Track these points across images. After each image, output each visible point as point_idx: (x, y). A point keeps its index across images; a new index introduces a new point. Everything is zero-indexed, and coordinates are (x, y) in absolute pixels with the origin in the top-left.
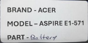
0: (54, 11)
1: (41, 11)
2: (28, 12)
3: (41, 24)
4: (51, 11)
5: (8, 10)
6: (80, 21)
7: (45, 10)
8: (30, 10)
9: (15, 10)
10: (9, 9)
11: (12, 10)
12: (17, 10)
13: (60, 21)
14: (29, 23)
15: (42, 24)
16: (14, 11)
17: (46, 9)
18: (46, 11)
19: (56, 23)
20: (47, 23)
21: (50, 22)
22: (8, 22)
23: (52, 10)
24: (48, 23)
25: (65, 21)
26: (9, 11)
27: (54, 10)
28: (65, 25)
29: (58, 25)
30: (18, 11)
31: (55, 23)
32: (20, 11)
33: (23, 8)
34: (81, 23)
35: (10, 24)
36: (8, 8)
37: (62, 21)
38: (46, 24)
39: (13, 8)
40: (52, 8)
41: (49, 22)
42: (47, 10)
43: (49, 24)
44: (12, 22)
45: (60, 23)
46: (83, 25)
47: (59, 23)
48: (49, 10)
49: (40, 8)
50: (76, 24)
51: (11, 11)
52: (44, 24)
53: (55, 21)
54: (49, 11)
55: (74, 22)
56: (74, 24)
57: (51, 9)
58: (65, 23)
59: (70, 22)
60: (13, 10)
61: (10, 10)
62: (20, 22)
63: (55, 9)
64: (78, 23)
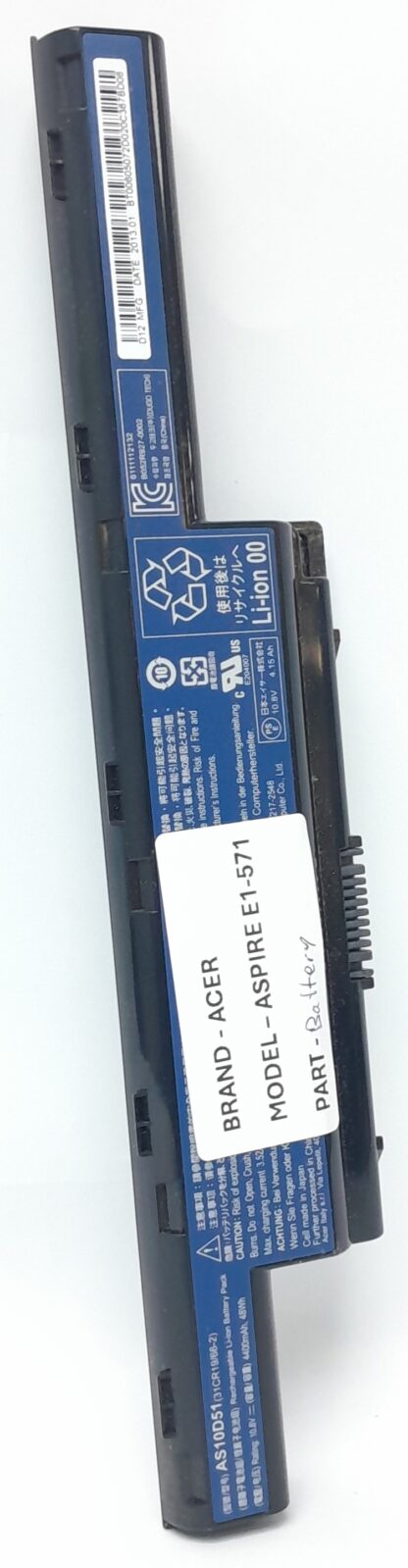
0: (214, 965)
1: (219, 1011)
2: (229, 1058)
3: (263, 1003)
4: (214, 974)
5: (232, 1128)
6: (237, 855)
7: (214, 999)
8: (222, 1054)
9: (230, 1105)
10: (228, 1125)
11: (230, 1116)
12: (229, 1099)
13: (247, 934)
14: (266, 1049)
15: (265, 998)
16: (234, 1107)
17: (209, 994)
18: (218, 992)
19: (254, 948)
20: (260, 981)
21: (256, 971)
22: (274, 1118)
23: (211, 970)
24: (258, 979)
25: (245, 914)
26: (235, 1123)
27: (210, 963)
28: (257, 912)
29: (261, 940)
30: (230, 1094)
31: (257, 950)
32: (229, 1087)
33: (221, 1079)
34: (242, 849)
35: (279, 1111)
36: (226, 1129)
37: (246, 927)
38: (264, 985)
39: (224, 1113)
40: (204, 971)
41: (253, 976)
42: (213, 990)
43: (260, 974)
44: (272, 1106)
45: (254, 933)
46: (247, 841)
47: (255, 938)
48: (212, 985)
49: (211, 1017)
50: (248, 871)
51: (236, 1118)
52: (263, 994)
53: (250, 952)
54: (216, 981)
55: (244, 880)
56: (251, 879)
57: (208, 975)
58: (251, 912)
59: (243, 895)
60: (231, 1111)
61: (231, 1121)
62: (267, 1078)
63: (203, 963)
64: (243, 862)
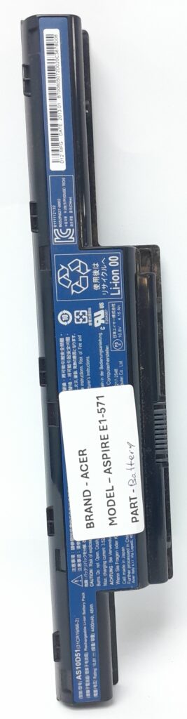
0: (85, 453)
1: (86, 474)
2: (90, 495)
3: (108, 471)
4: (84, 457)
5: (90, 527)
6: (98, 403)
7: (84, 468)
8: (87, 493)
9: (89, 517)
10: (88, 526)
11: (89, 522)
12: (89, 514)
13: (101, 439)
14: (108, 492)
15: (109, 469)
16: (91, 518)
17: (82, 466)
18: (86, 465)
19: (104, 446)
20: (107, 462)
21: (105, 457)
22: (111, 524)
23: (83, 455)
24: (106, 460)
25: (100, 430)
26: (92, 525)
27: (83, 452)
28: (107, 429)
29: (108, 442)
30: (90, 512)
31: (106, 447)
32: (90, 508)
33: (86, 504)
34: (101, 400)
35: (113, 521)
37: (101, 436)
38: (109, 463)
39: (87, 520)
40: (80, 455)
41: (103, 459)
42: (84, 464)
43: (107, 458)
44: (110, 519)
45: (104, 439)
46: (103, 397)
47: (105, 441)
48: (83, 461)
49: (82, 476)
50: (103, 411)
51: (92, 523)
52: (108, 467)
53: (102, 447)
54: (85, 460)
55: (101, 414)
56: (104, 414)
57: (81, 457)
58: (104, 429)
59: (100, 421)
60: (90, 520)
61: (90, 524)
62: (108, 506)
63: (80, 451)
64: (101, 406)
